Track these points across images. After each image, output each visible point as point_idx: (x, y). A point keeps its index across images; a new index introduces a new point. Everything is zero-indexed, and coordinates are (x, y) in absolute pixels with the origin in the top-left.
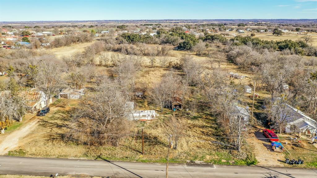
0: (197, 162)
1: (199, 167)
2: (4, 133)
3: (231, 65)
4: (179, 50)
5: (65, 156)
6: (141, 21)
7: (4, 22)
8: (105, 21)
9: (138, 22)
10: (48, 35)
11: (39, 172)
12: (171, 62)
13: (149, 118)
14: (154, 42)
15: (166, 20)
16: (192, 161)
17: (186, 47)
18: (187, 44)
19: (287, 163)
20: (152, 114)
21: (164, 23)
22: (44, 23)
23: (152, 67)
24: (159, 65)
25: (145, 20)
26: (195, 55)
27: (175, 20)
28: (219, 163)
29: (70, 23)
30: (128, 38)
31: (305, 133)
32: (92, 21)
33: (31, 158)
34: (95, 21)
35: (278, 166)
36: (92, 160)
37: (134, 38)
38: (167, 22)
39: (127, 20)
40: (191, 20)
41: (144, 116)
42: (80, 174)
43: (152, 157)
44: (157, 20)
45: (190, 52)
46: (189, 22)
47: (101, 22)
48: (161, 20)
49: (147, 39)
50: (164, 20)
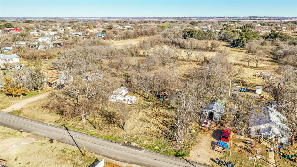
0: (133, 144)
1: (130, 148)
2: (21, 98)
3: (274, 65)
4: (232, 47)
5: (43, 120)
6: (224, 17)
7: (108, 18)
8: (190, 17)
9: (221, 18)
10: (128, 29)
11: (16, 127)
12: (207, 57)
13: (129, 103)
14: (213, 38)
15: (251, 17)
16: (129, 143)
17: (239, 44)
18: (240, 42)
19: (217, 163)
20: (130, 99)
21: (247, 20)
22: (138, 19)
23: (187, 61)
24: (193, 59)
25: (228, 17)
26: (245, 52)
27: (261, 17)
28: (150, 148)
29: (158, 19)
30: (188, 33)
31: (271, 140)
32: (178, 17)
33: (23, 117)
34: (180, 17)
35: (206, 163)
36: (58, 127)
37: (193, 34)
38: (251, 19)
39: (210, 17)
40: (279, 17)
41: (125, 100)
42: (40, 134)
43: (101, 133)
44: (241, 17)
45: (243, 49)
46: (276, 19)
47: (185, 18)
48: (245, 17)
49: (207, 35)
50: (249, 17)
